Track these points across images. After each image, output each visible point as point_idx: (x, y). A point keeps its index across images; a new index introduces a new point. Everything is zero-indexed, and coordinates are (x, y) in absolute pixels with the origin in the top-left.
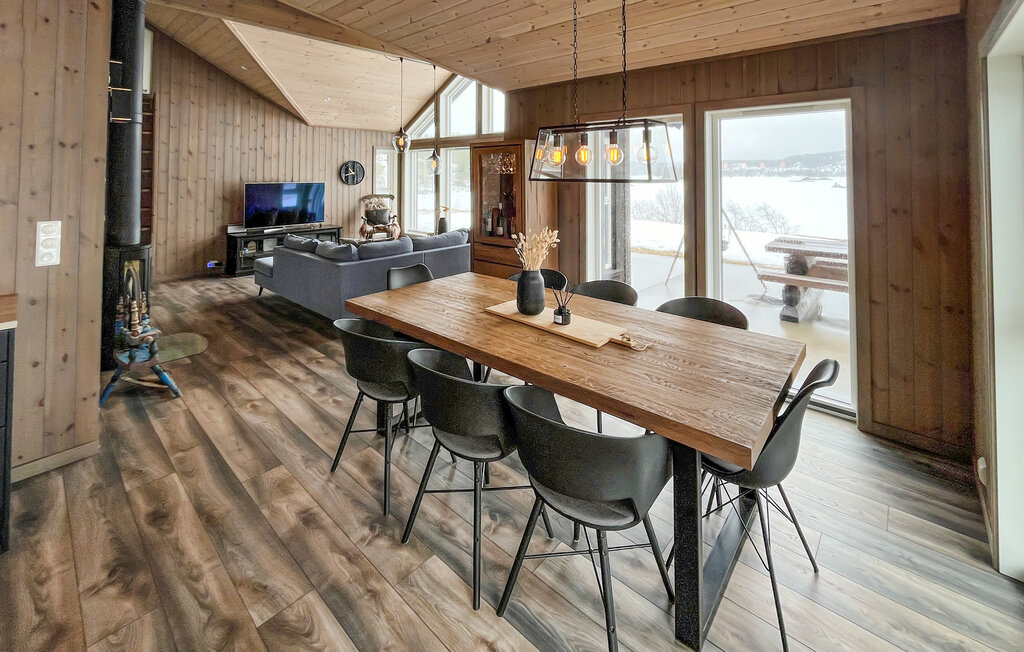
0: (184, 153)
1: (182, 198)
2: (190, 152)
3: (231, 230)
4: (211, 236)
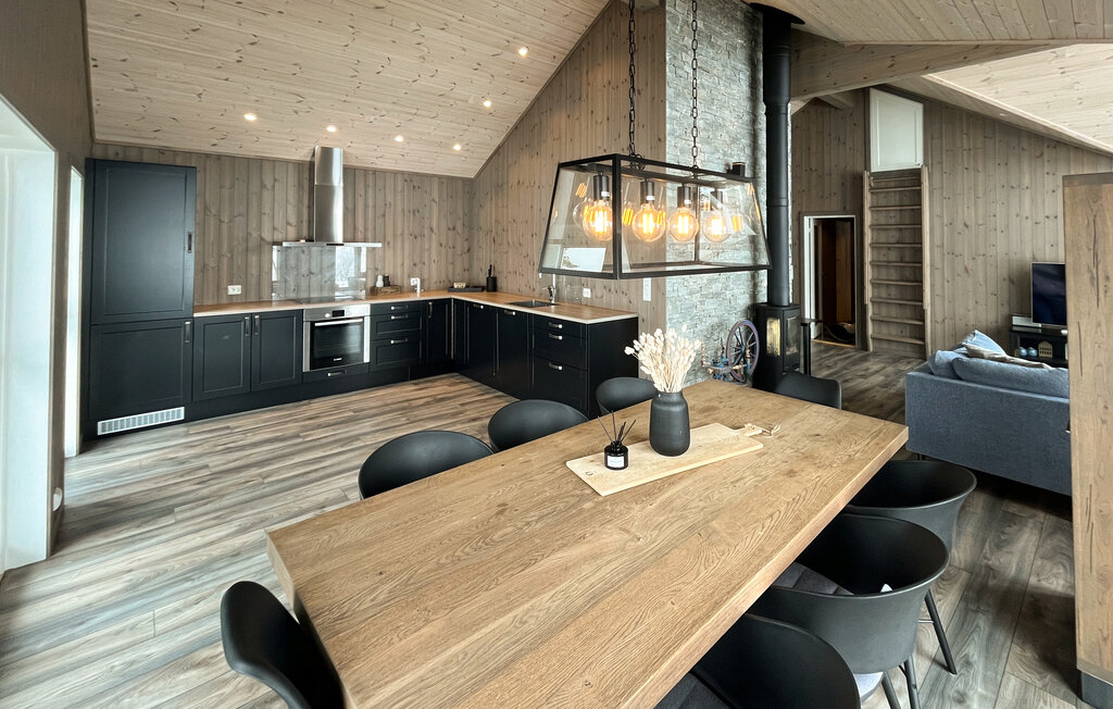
0: (960, 227)
1: (959, 275)
2: (966, 226)
3: (1017, 321)
4: (994, 324)
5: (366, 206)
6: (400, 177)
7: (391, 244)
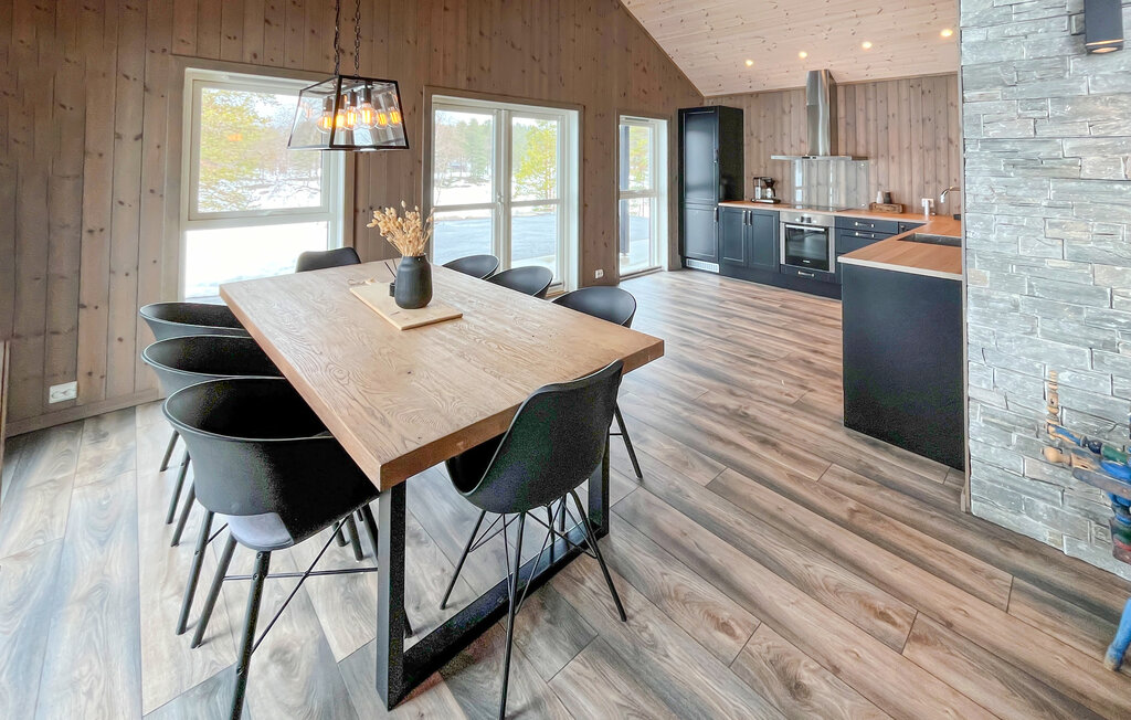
5: (867, 120)
6: (904, 84)
7: (896, 159)
